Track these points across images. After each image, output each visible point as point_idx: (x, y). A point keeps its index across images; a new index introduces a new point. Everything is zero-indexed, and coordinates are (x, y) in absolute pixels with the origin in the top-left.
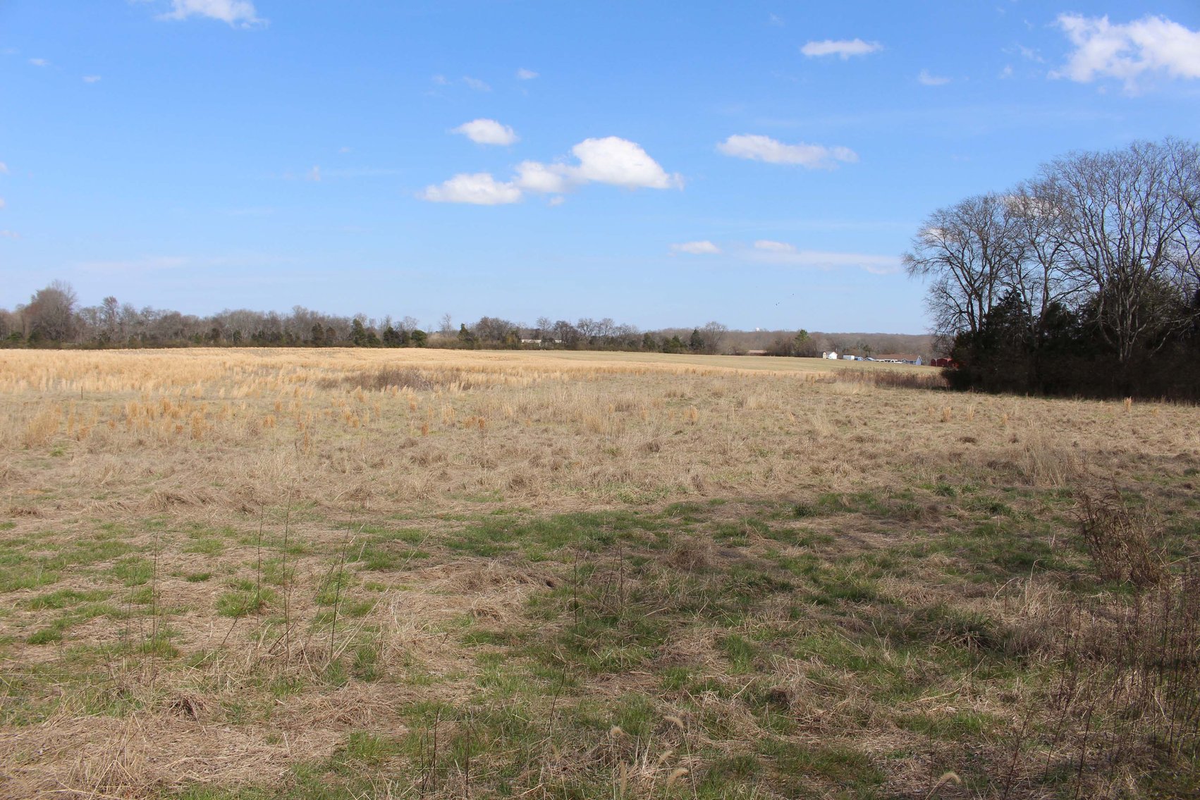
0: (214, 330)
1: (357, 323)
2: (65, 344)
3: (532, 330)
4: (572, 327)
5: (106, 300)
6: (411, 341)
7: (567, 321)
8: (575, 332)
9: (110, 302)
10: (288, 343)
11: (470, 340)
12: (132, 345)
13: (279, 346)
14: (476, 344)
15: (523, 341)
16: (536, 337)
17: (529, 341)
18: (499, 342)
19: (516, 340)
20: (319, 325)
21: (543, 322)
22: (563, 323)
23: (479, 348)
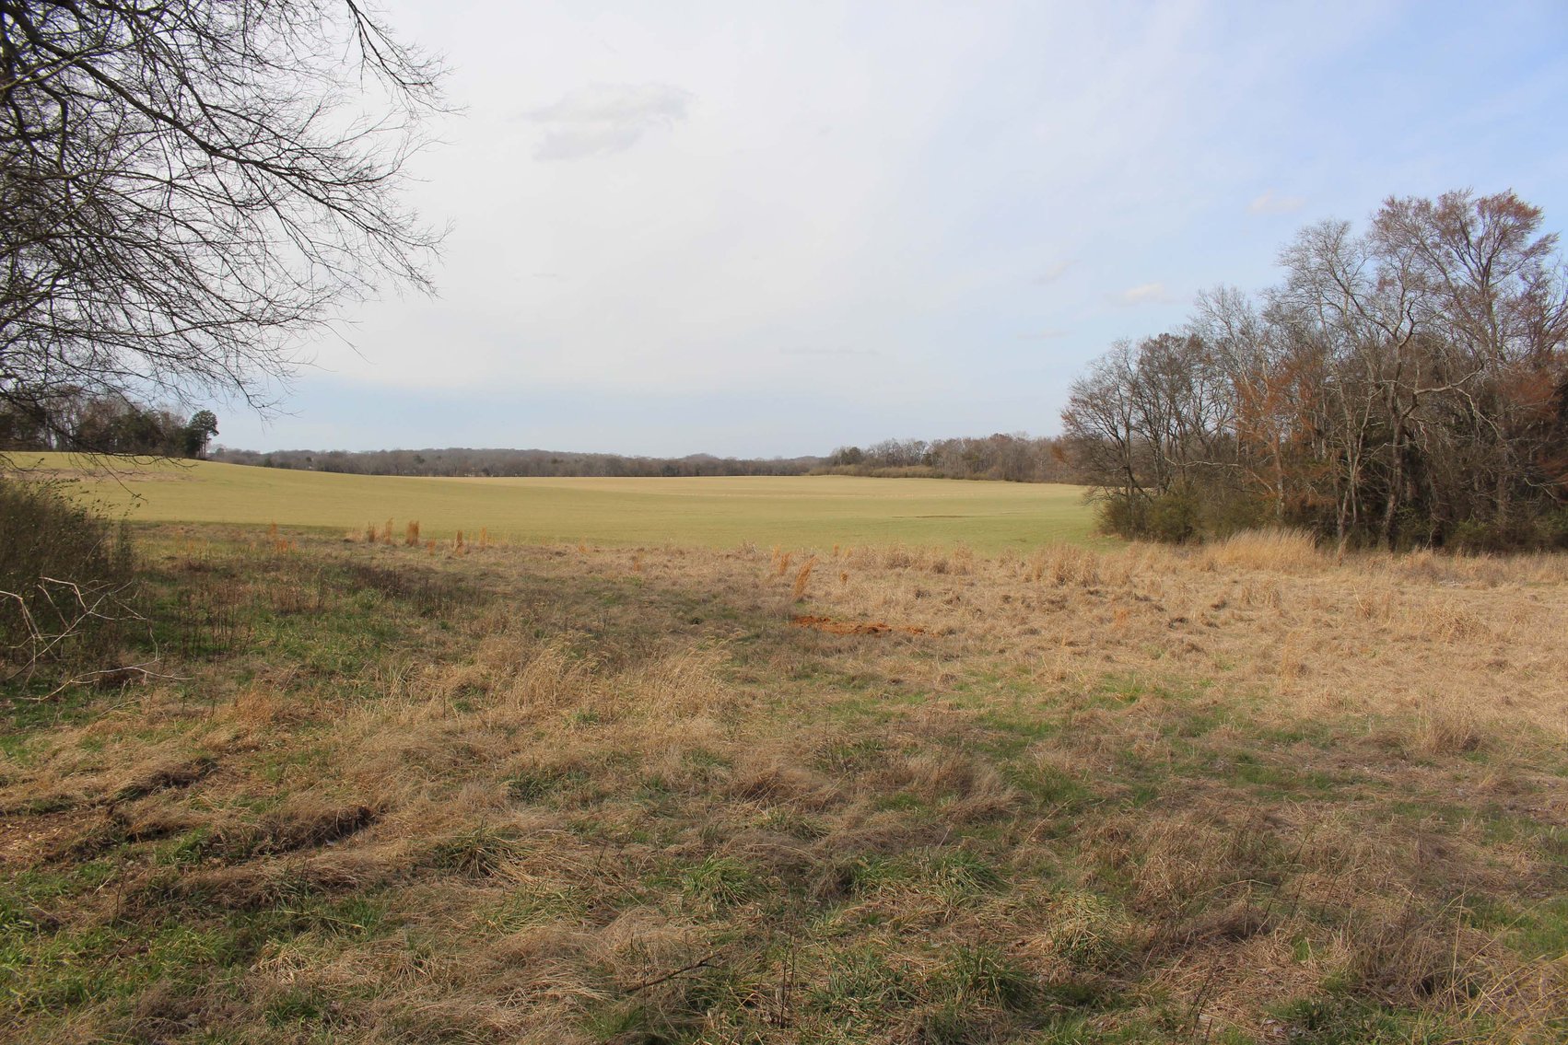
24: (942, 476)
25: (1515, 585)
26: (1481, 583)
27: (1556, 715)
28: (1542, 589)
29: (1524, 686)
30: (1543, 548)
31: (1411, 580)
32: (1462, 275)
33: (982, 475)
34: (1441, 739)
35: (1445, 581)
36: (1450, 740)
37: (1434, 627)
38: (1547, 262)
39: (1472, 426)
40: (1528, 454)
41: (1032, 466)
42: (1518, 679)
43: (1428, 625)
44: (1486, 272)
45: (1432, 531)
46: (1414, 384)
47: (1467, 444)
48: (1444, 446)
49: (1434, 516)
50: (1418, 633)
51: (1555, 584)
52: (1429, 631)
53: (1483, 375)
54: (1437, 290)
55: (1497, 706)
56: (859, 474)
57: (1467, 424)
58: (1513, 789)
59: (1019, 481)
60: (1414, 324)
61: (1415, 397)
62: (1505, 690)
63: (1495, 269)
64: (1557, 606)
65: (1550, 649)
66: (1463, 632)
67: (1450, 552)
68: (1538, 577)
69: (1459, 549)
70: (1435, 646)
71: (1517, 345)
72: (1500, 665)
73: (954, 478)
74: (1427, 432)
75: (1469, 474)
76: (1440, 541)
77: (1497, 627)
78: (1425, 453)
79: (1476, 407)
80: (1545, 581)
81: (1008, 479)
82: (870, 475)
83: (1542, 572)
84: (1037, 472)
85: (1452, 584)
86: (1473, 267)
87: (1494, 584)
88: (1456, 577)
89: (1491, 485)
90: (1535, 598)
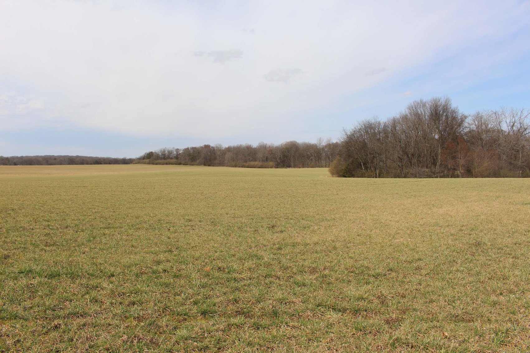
24: (180, 164)
33: (195, 163)
41: (215, 159)
56: (149, 163)
59: (209, 166)
73: (184, 165)
81: (205, 165)
82: (153, 164)
84: (217, 162)
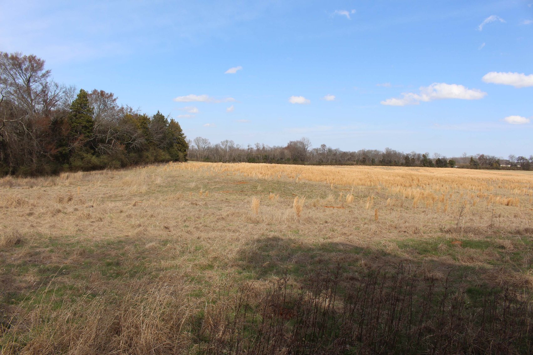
0: (364, 158)
1: (424, 156)
2: (306, 163)
3: (507, 161)
4: (527, 159)
5: (322, 145)
6: (448, 165)
7: (524, 156)
8: (528, 162)
9: (324, 146)
10: (394, 164)
11: (476, 165)
12: (331, 164)
13: (390, 166)
14: (478, 167)
15: (501, 166)
16: (508, 164)
17: (504, 166)
18: (490, 166)
19: (498, 165)
20: (408, 157)
21: (512, 157)
22: (521, 157)
23: (480, 168)
25: (38, 187)
26: (27, 187)
27: (47, 228)
28: (47, 188)
29: (38, 220)
30: (48, 174)
31: (3, 187)
32: (21, 81)
34: (7, 242)
35: (15, 187)
36: (10, 241)
37: (9, 203)
38: (49, 80)
39: (24, 134)
40: (43, 144)
42: (37, 218)
43: (7, 202)
44: (29, 81)
45: (11, 169)
46: (4, 118)
47: (23, 140)
48: (14, 140)
49: (11, 164)
50: (4, 205)
51: (51, 186)
52: (8, 204)
53: (27, 116)
54: (11, 85)
55: (28, 228)
57: (23, 133)
58: (31, 255)
60: (3, 97)
61: (3, 122)
62: (32, 222)
63: (32, 80)
64: (52, 193)
65: (48, 207)
66: (20, 204)
67: (17, 177)
68: (46, 184)
69: (20, 176)
70: (9, 209)
71: (39, 107)
72: (31, 214)
74: (9, 135)
75: (23, 150)
76: (14, 173)
77: (32, 201)
78: (7, 142)
79: (25, 127)
80: (48, 185)
83: (47, 182)
85: (18, 188)
86: (24, 79)
87: (32, 187)
88: (19, 185)
89: (31, 154)
90: (45, 191)
